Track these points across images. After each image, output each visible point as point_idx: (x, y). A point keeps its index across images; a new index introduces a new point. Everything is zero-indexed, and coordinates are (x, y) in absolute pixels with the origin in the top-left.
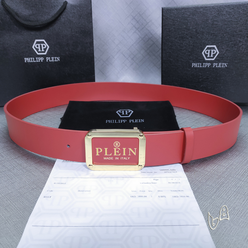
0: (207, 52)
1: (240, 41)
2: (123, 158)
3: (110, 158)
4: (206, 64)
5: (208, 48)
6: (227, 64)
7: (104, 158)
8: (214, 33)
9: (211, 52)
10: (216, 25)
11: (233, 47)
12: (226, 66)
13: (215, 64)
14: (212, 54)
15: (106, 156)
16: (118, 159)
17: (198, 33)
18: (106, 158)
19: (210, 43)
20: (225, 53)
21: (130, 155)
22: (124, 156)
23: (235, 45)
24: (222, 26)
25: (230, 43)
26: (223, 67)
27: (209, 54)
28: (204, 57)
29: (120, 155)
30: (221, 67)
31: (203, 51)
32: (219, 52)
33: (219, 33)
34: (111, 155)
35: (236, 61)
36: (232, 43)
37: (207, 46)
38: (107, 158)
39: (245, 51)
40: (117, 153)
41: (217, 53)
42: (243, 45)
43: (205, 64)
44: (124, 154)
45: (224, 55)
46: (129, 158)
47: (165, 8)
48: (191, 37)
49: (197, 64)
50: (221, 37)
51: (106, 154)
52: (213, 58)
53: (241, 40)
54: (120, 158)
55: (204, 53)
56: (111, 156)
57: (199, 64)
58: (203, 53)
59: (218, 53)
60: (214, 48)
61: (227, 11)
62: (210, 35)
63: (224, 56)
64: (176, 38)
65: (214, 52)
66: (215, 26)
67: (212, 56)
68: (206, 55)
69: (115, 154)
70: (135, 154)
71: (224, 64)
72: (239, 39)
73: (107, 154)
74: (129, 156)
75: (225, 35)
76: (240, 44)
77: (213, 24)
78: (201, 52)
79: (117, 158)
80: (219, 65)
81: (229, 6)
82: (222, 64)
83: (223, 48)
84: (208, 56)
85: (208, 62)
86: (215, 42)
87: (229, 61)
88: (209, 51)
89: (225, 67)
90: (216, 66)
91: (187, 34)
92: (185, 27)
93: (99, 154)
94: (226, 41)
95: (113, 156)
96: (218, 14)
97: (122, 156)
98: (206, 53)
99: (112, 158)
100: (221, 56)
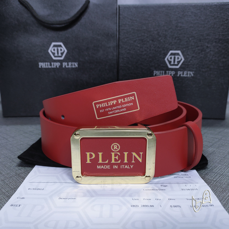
0: (171, 58)
1: (207, 47)
2: (124, 167)
3: (106, 167)
4: (170, 72)
5: (172, 54)
6: (193, 72)
7: (98, 166)
8: (178, 37)
9: (175, 58)
10: (181, 27)
11: (199, 53)
12: (192, 75)
13: (180, 73)
14: (176, 60)
15: (101, 164)
16: (117, 168)
17: (160, 36)
18: (100, 166)
19: (174, 48)
20: (191, 60)
21: (133, 162)
22: (126, 164)
23: (202, 51)
24: (187, 29)
25: (197, 49)
26: (188, 76)
27: (172, 60)
28: (167, 64)
29: (119, 162)
30: (186, 76)
31: (166, 57)
32: (185, 58)
33: (184, 37)
34: (107, 162)
35: (204, 70)
36: (199, 48)
37: (171, 52)
38: (102, 166)
39: (213, 59)
40: (115, 159)
41: (181, 59)
42: (211, 51)
43: (168, 73)
44: (126, 161)
45: (189, 62)
46: (132, 167)
47: (122, 5)
48: (153, 41)
49: (159, 72)
50: (187, 42)
51: (100, 161)
52: (177, 65)
53: (209, 46)
54: (119, 167)
55: (168, 59)
56: (107, 164)
57: (161, 72)
58: (166, 59)
59: (183, 59)
60: (178, 54)
61: (192, 12)
62: (174, 39)
63: (189, 64)
64: (135, 41)
65: (178, 58)
66: (179, 28)
67: (176, 63)
68: (170, 62)
69: (113, 161)
70: (140, 160)
71: (190, 73)
72: (206, 44)
73: (102, 161)
74: (132, 164)
75: (190, 39)
76: (208, 50)
77: (177, 27)
78: (164, 58)
79: (115, 166)
80: (185, 74)
81: (195, 6)
82: (187, 73)
83: (188, 55)
84: (172, 63)
85: (172, 70)
86: (179, 47)
87: (195, 69)
88: (173, 57)
89: (190, 76)
90: (180, 75)
91: (147, 37)
92: (145, 28)
93: (90, 161)
94: (192, 46)
95: (110, 163)
96: (183, 14)
97: (122, 163)
98: (170, 60)
99: (108, 167)
100: (186, 64)
